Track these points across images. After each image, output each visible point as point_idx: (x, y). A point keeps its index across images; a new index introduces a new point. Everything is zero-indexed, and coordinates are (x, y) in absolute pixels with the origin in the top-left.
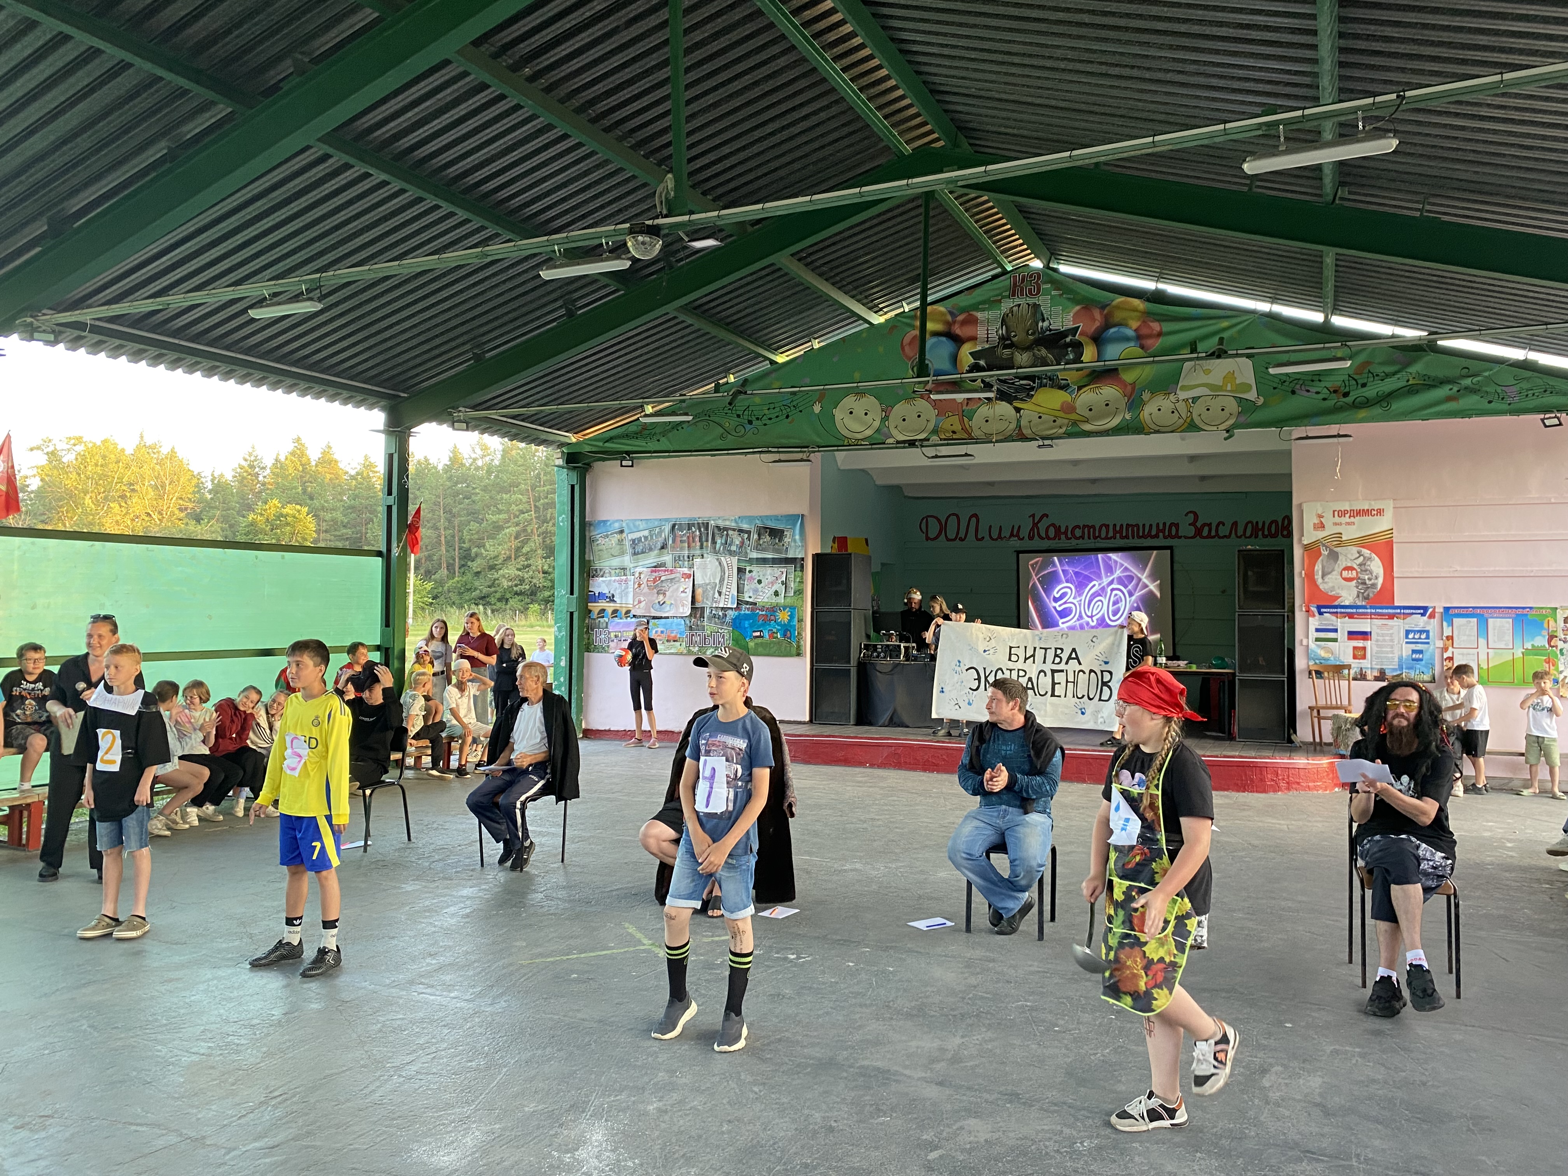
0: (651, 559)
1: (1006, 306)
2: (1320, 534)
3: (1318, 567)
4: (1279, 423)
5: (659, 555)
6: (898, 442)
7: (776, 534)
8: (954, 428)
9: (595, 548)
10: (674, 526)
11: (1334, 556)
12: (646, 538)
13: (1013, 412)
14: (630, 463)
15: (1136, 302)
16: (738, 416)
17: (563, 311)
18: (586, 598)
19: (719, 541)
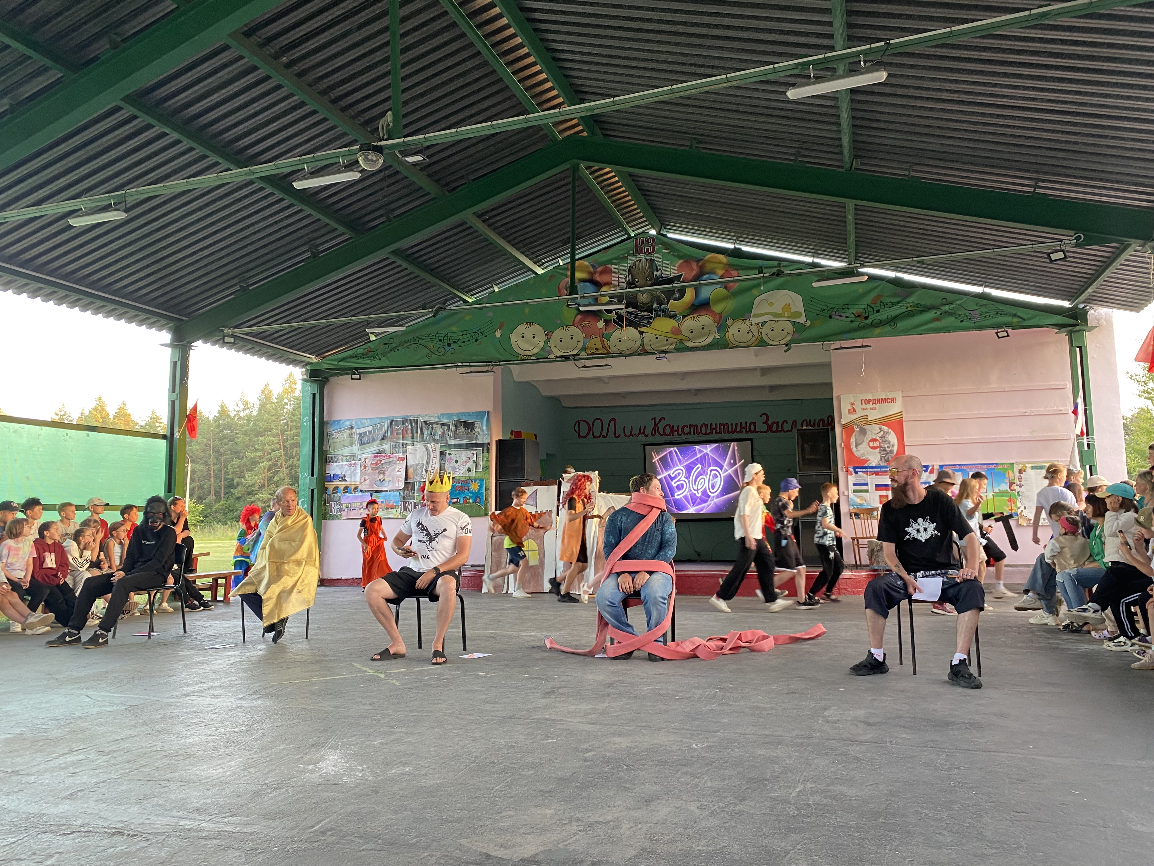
0: (374, 448)
1: (632, 260)
2: (853, 417)
3: (853, 440)
4: (822, 338)
5: (380, 444)
6: (557, 357)
7: (469, 426)
8: (597, 347)
9: (331, 441)
10: (391, 422)
11: (863, 432)
12: (370, 432)
13: (638, 334)
14: (358, 377)
15: (721, 257)
16: (440, 340)
17: (309, 254)
18: (324, 478)
19: (426, 432)
